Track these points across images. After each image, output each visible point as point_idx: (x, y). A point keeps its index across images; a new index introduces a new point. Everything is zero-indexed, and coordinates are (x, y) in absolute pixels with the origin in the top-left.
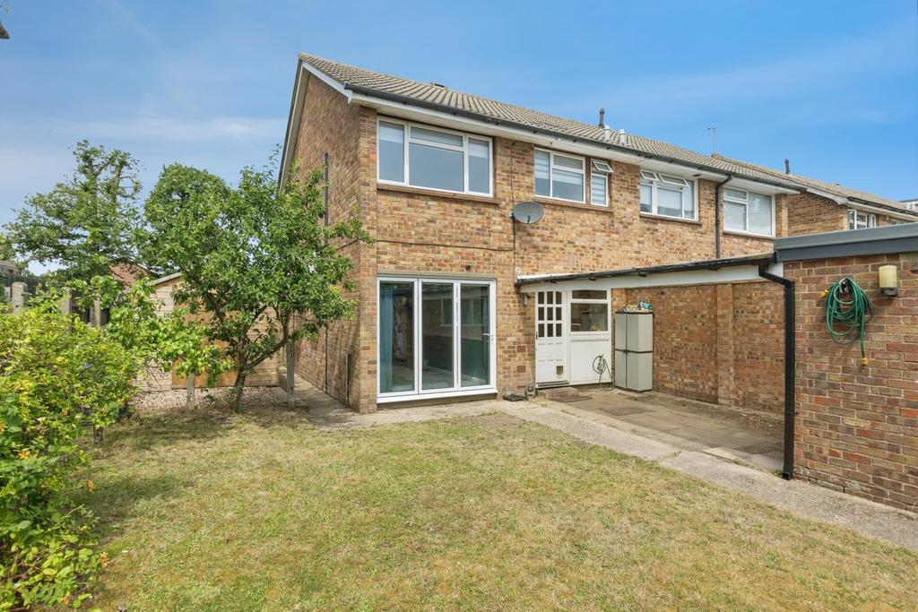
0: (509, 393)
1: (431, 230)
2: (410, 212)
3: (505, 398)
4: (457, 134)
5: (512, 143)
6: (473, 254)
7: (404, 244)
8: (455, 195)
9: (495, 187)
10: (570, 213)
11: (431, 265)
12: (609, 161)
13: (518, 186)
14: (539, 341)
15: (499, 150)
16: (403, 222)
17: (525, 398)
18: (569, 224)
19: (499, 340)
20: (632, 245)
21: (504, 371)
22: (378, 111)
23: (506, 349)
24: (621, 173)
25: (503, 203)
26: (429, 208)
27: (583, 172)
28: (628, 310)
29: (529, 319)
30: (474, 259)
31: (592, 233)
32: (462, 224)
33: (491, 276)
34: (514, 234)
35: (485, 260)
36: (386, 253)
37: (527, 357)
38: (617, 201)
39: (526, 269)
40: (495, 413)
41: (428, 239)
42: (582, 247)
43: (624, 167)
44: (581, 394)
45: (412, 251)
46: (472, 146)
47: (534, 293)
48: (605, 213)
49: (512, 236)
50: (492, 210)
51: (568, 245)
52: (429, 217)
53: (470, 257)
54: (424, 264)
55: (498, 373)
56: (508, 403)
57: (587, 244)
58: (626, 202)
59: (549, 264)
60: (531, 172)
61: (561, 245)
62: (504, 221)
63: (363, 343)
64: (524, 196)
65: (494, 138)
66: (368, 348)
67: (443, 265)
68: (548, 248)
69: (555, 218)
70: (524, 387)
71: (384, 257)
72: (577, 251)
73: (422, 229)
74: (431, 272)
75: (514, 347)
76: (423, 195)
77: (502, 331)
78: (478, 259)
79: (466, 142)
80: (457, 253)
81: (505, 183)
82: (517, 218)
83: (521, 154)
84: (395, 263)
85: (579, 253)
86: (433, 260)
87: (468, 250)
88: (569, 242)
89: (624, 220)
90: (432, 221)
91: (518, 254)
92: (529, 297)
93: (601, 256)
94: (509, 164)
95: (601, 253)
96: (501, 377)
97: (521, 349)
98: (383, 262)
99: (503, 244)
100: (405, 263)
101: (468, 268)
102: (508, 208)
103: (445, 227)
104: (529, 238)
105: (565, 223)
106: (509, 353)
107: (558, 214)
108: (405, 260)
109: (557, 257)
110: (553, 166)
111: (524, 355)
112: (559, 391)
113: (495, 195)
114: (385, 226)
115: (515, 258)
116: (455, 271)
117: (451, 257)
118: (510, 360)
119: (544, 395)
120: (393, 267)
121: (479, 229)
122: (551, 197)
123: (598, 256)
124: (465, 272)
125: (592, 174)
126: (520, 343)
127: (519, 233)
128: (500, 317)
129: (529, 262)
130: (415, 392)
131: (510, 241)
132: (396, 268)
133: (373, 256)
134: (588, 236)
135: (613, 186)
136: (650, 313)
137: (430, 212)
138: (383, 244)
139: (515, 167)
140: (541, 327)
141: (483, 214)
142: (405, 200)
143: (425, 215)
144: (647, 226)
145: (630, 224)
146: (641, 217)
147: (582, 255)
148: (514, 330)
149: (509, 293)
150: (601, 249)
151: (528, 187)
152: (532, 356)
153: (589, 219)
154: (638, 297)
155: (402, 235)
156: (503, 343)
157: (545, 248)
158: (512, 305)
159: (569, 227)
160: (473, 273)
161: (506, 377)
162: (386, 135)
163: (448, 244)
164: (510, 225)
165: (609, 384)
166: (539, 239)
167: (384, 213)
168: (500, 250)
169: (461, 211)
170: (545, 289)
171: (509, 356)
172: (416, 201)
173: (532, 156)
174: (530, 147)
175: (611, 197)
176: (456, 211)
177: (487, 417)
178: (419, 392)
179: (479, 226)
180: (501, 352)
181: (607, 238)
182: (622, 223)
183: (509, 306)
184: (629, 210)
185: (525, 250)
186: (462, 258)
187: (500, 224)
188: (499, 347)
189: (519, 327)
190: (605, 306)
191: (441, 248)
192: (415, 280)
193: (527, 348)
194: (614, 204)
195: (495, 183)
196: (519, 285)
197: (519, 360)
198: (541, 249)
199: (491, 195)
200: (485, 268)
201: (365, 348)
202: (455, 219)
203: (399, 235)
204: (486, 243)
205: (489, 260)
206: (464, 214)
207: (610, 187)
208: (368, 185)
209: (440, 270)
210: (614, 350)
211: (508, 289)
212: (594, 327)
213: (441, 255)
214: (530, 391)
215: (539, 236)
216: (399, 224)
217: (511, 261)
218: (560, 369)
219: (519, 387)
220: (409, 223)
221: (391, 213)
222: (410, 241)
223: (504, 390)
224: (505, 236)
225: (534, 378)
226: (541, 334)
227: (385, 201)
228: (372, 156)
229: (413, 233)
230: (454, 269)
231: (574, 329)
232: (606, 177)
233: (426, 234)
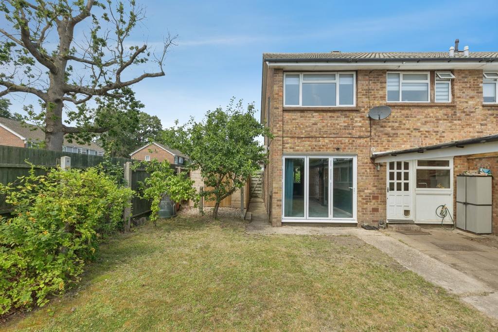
0: (366, 224)
1: (314, 129)
2: (302, 120)
3: (363, 227)
4: (331, 73)
5: (369, 72)
6: (341, 141)
7: (298, 138)
8: (330, 108)
9: (357, 100)
10: (416, 110)
11: (314, 148)
12: (452, 71)
13: (374, 97)
14: (389, 194)
15: (360, 77)
16: (298, 126)
17: (377, 229)
18: (415, 117)
19: (359, 191)
20: (474, 127)
21: (362, 211)
22: (284, 70)
23: (364, 197)
24: (463, 77)
25: (363, 109)
26: (313, 117)
27: (428, 81)
28: (468, 174)
29: (382, 179)
30: (342, 144)
31: (436, 121)
32: (334, 124)
33: (354, 153)
34: (371, 127)
35: (350, 144)
36: (288, 143)
37: (379, 203)
38: (459, 97)
39: (379, 148)
40: (350, 236)
41: (313, 134)
42: (426, 131)
43: (467, 73)
44: (423, 230)
45: (304, 141)
46: (341, 79)
47: (386, 163)
48: (447, 106)
49: (369, 129)
50: (354, 114)
51: (414, 131)
52: (313, 122)
53: (340, 143)
54: (310, 148)
55: (358, 211)
56: (363, 230)
57: (431, 129)
58: (468, 97)
59: (398, 144)
60: (385, 88)
61: (408, 131)
62: (363, 120)
63: (275, 190)
64: (377, 103)
65: (357, 71)
66: (277, 193)
67: (322, 148)
68: (397, 134)
69: (403, 115)
70: (377, 221)
71: (287, 145)
72: (422, 134)
73: (309, 129)
74: (314, 152)
75: (370, 196)
76: (309, 110)
77: (361, 186)
78: (345, 143)
79: (337, 77)
80: (330, 141)
81: (364, 97)
82: (373, 117)
83: (377, 78)
84: (293, 148)
85: (423, 136)
86: (316, 146)
87: (338, 139)
88: (415, 129)
89: (465, 110)
90: (315, 124)
91: (373, 139)
92: (381, 166)
93: (443, 137)
94: (367, 85)
95: (444, 134)
96: (360, 214)
97: (375, 198)
98: (286, 148)
99: (362, 134)
100: (298, 148)
101: (338, 149)
102: (366, 112)
103: (323, 127)
104: (382, 129)
105: (412, 117)
106: (366, 200)
107: (405, 112)
108: (298, 146)
109: (405, 139)
110: (402, 81)
111: (377, 202)
112: (405, 227)
113: (357, 105)
114: (288, 129)
115: (371, 142)
116: (329, 151)
117: (327, 143)
118: (367, 204)
119: (392, 228)
120: (292, 150)
121: (345, 126)
122: (401, 101)
123: (440, 137)
124: (336, 151)
125: (436, 82)
126: (374, 194)
127: (374, 126)
128: (360, 178)
129: (382, 144)
130: (305, 218)
131: (368, 132)
132: (294, 151)
133: (280, 145)
134: (432, 124)
135: (456, 87)
136: (489, 176)
137: (314, 119)
138: (287, 138)
139: (372, 86)
140: (392, 185)
141: (348, 117)
142: (299, 114)
143: (311, 121)
144: (490, 112)
145: (472, 112)
146: (483, 106)
147: (426, 137)
148: (370, 186)
149: (367, 163)
150: (443, 132)
151: (381, 97)
152: (384, 202)
153: (433, 113)
154: (479, 165)
155: (297, 133)
156: (362, 194)
157: (394, 134)
158: (368, 170)
159: (415, 119)
160: (341, 151)
161: (364, 214)
162: (289, 81)
163: (325, 136)
164: (368, 122)
165: (451, 226)
166: (390, 129)
167: (287, 122)
168: (360, 137)
169: (333, 117)
170: (395, 160)
171: (367, 202)
172: (306, 114)
173: (385, 77)
174: (383, 72)
175: (453, 95)
176: (330, 117)
177: (342, 238)
178: (306, 218)
179: (346, 124)
180: (360, 199)
181: (449, 124)
182: (464, 112)
183: (366, 171)
184: (471, 103)
185: (379, 136)
186: (334, 144)
187: (360, 122)
188: (359, 195)
189: (374, 184)
190: (448, 171)
191: (320, 138)
192: (305, 157)
193: (379, 197)
194: (456, 100)
195: (357, 98)
196: (373, 158)
197: (373, 204)
198: (392, 135)
199: (354, 105)
200: (349, 149)
201: (275, 193)
202: (330, 122)
203: (295, 133)
204: (350, 134)
205: (352, 144)
206: (336, 118)
207: (452, 88)
208: (278, 108)
209: (320, 151)
210: (455, 202)
211: (366, 161)
212: (439, 186)
213: (320, 143)
214: (381, 224)
215: (389, 127)
216: (296, 127)
217: (368, 144)
218: (407, 213)
219: (373, 221)
220: (302, 126)
221: (291, 122)
222: (302, 136)
223: (363, 222)
224: (364, 129)
225: (386, 217)
226: (392, 189)
227: (287, 116)
228: (280, 94)
229: (304, 131)
230: (328, 150)
231: (419, 186)
232: (450, 82)
233: (312, 132)
